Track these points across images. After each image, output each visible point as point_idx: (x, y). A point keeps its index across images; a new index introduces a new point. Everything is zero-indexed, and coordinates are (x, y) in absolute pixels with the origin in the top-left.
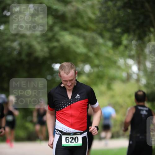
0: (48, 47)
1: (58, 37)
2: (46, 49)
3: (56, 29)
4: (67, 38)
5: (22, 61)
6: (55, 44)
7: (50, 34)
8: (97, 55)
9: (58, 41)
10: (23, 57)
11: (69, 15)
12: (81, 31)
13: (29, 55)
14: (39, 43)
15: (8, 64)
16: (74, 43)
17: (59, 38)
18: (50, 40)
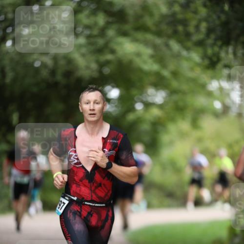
0: (97, 62)
1: (113, 45)
2: (94, 66)
3: (111, 33)
4: (127, 47)
5: (56, 84)
6: (109, 57)
7: (101, 42)
8: (175, 74)
9: (113, 52)
10: (59, 77)
11: (130, 12)
12: (149, 36)
13: (68, 74)
14: (83, 55)
15: (35, 90)
16: (138, 55)
17: (116, 47)
18: (100, 51)
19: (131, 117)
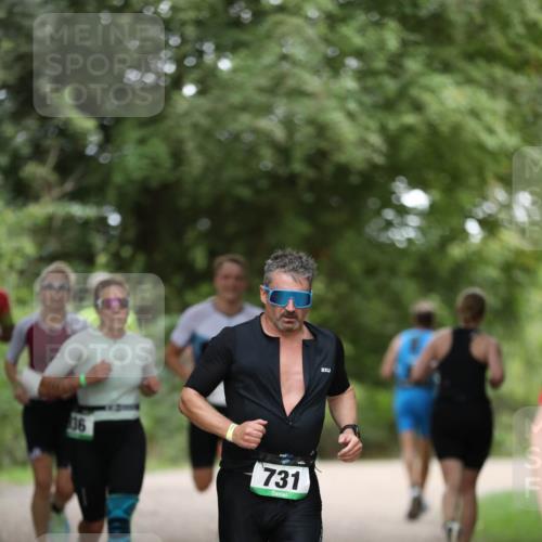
0: (383, 130)
2: (375, 139)
6: (410, 119)
9: (418, 107)
15: (245, 192)
19: (456, 251)
